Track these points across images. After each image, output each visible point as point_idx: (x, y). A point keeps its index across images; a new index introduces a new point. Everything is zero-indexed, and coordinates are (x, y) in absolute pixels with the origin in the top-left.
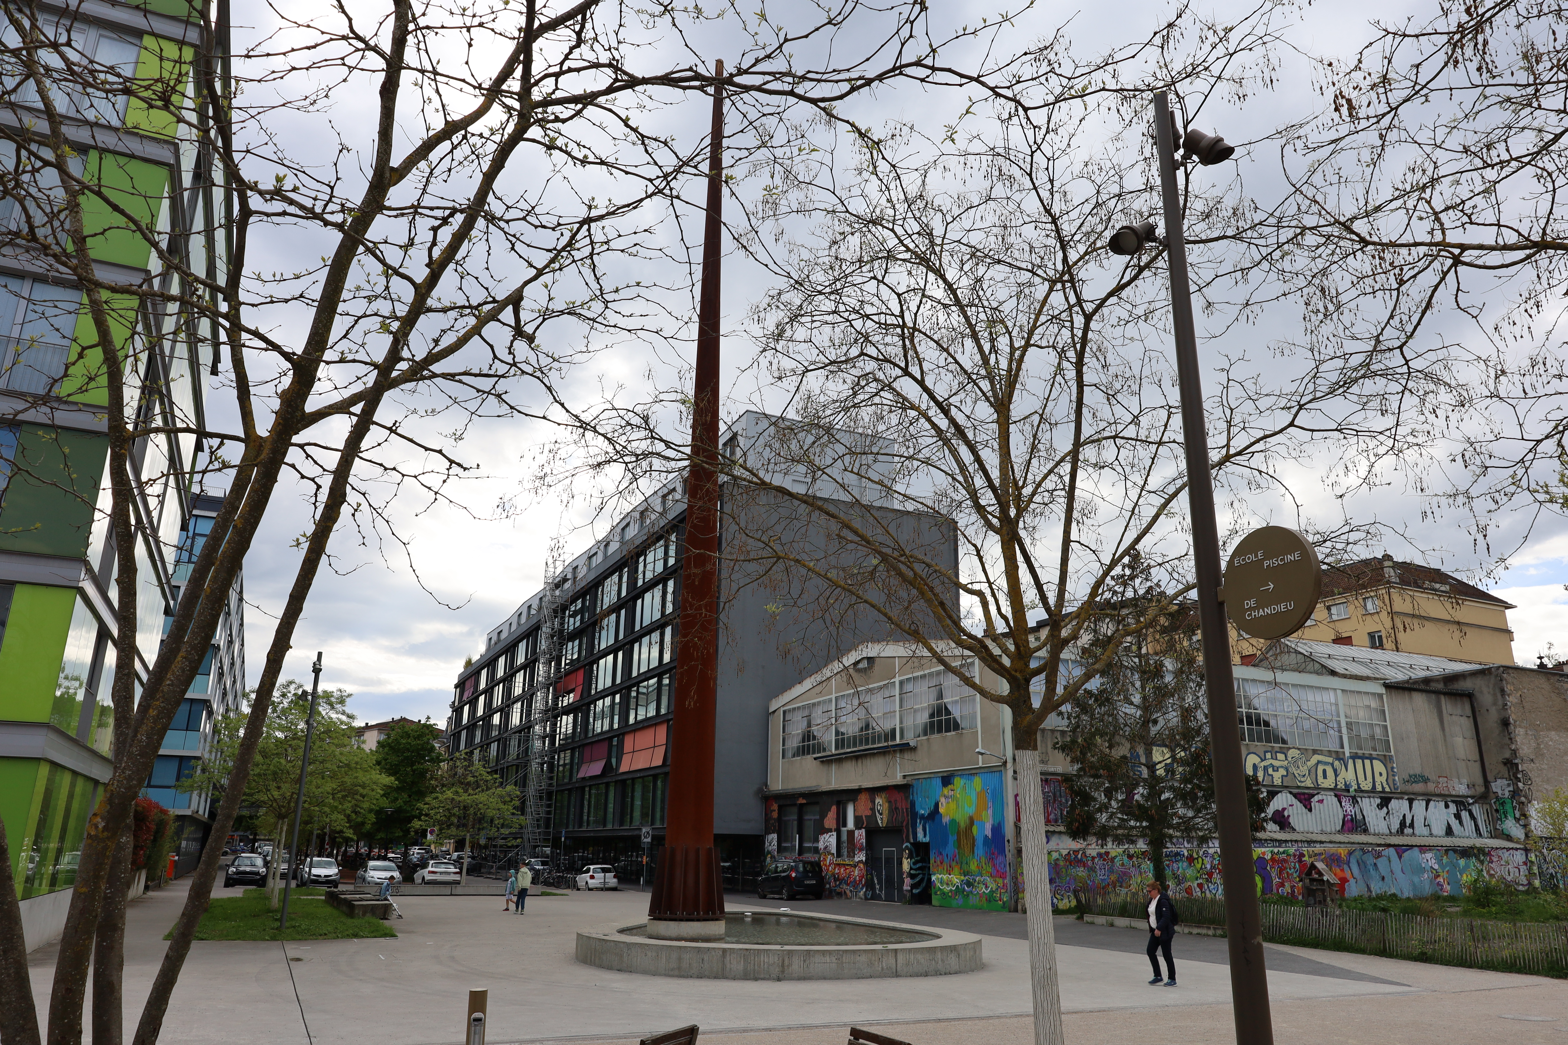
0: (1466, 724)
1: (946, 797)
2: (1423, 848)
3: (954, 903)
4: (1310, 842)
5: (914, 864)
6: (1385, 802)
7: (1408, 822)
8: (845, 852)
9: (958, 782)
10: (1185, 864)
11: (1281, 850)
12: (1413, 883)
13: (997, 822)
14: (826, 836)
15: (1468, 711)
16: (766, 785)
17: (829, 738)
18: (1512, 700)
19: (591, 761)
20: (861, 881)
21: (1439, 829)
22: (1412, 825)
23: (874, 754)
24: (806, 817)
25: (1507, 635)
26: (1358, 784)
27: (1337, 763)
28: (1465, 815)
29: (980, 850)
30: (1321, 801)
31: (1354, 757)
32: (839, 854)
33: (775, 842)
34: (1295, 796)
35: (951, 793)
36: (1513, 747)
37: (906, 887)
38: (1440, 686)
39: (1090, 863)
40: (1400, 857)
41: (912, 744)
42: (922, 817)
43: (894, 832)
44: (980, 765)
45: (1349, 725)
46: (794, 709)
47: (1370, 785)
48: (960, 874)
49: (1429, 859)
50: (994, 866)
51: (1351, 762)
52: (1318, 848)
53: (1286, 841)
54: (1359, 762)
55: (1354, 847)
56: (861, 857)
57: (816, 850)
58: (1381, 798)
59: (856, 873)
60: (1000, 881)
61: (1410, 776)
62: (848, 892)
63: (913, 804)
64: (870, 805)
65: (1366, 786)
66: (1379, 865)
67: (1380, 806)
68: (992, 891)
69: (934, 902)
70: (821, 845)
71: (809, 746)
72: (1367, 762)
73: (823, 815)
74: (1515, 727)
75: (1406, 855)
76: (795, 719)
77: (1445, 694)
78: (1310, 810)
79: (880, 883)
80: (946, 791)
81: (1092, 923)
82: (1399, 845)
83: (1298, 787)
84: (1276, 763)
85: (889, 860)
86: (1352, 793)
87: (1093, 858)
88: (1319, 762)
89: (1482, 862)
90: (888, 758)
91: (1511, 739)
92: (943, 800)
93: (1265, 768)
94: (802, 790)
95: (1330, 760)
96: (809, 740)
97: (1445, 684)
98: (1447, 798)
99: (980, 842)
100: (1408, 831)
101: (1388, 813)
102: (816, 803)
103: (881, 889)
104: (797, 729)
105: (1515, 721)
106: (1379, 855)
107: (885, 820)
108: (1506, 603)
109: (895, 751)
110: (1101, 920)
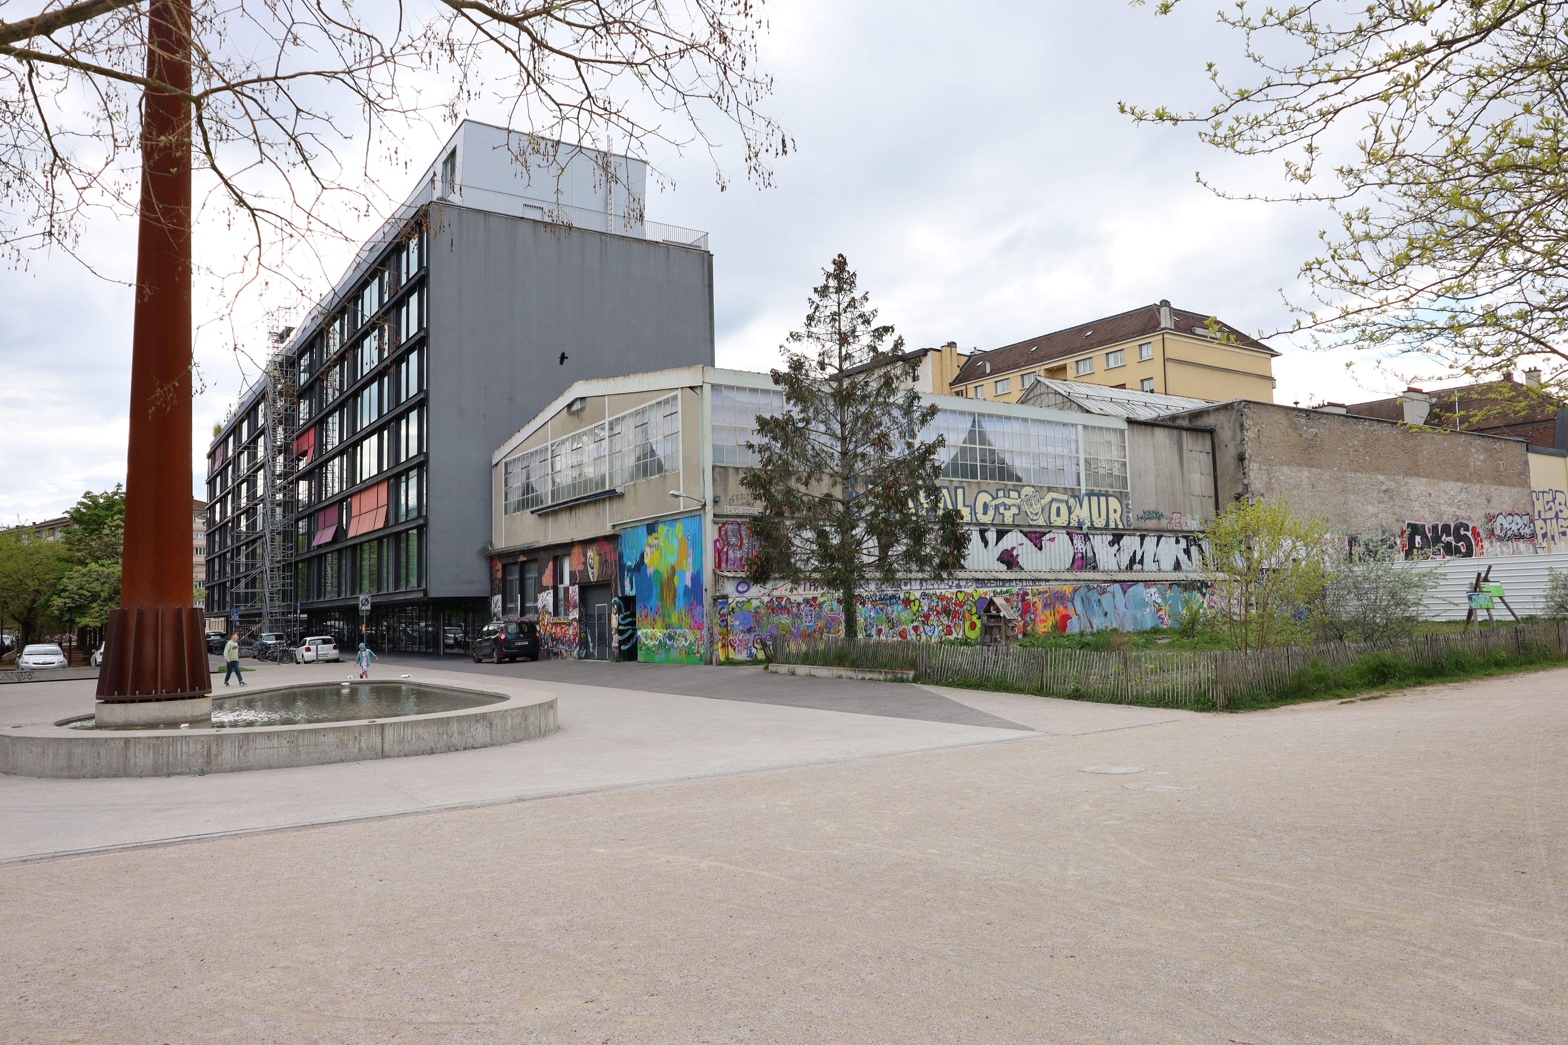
0: (1205, 460)
1: (651, 546)
2: (1148, 583)
3: (657, 658)
4: (1035, 581)
5: (623, 619)
6: (1117, 539)
7: (1138, 558)
8: (562, 610)
9: (662, 529)
10: (901, 607)
11: (1004, 589)
12: (1135, 618)
13: (696, 570)
14: (544, 594)
15: (1209, 448)
16: (491, 544)
17: (544, 490)
18: (1250, 434)
19: (325, 527)
20: (575, 639)
21: (1167, 564)
22: (1141, 562)
23: (587, 503)
24: (528, 576)
25: (1270, 382)
26: (1092, 522)
27: (1072, 501)
28: (1194, 550)
29: (681, 602)
30: (1052, 540)
31: (1090, 494)
32: (556, 613)
33: (500, 604)
34: (1026, 534)
35: (655, 541)
36: (1246, 482)
37: (615, 644)
38: (1185, 423)
39: (795, 610)
40: (1125, 592)
41: (618, 490)
42: (630, 569)
43: (604, 585)
44: (682, 510)
45: (1087, 462)
46: (514, 460)
47: (1104, 523)
48: (663, 627)
49: (1153, 594)
50: (693, 617)
51: (1086, 499)
52: (1043, 587)
53: (1010, 580)
54: (1094, 499)
55: (1079, 584)
56: (575, 614)
57: (536, 610)
58: (1113, 535)
59: (571, 631)
60: (698, 632)
61: (1145, 513)
62: (563, 652)
63: (621, 556)
64: (582, 559)
65: (1100, 523)
66: (1103, 601)
67: (1112, 544)
68: (691, 644)
69: (640, 658)
70: (540, 605)
71: (528, 499)
72: (1103, 499)
73: (541, 573)
74: (1250, 462)
75: (1130, 590)
76: (515, 471)
77: (1187, 429)
78: (1040, 549)
79: (593, 641)
80: (651, 540)
81: (776, 673)
82: (1124, 581)
83: (1030, 526)
84: (1008, 501)
85: (600, 617)
86: (1085, 531)
87: (799, 604)
88: (1053, 500)
89: (1204, 595)
90: (600, 507)
91: (1244, 474)
92: (648, 550)
93: (997, 507)
94: (522, 548)
95: (1065, 497)
96: (528, 494)
97: (1190, 420)
98: (1178, 534)
99: (680, 593)
100: (1137, 567)
101: (1119, 549)
102: (535, 560)
103: (594, 648)
104: (517, 483)
105: (1250, 456)
106: (1104, 591)
107: (596, 574)
108: (1273, 351)
109: (604, 500)
110: (783, 669)
